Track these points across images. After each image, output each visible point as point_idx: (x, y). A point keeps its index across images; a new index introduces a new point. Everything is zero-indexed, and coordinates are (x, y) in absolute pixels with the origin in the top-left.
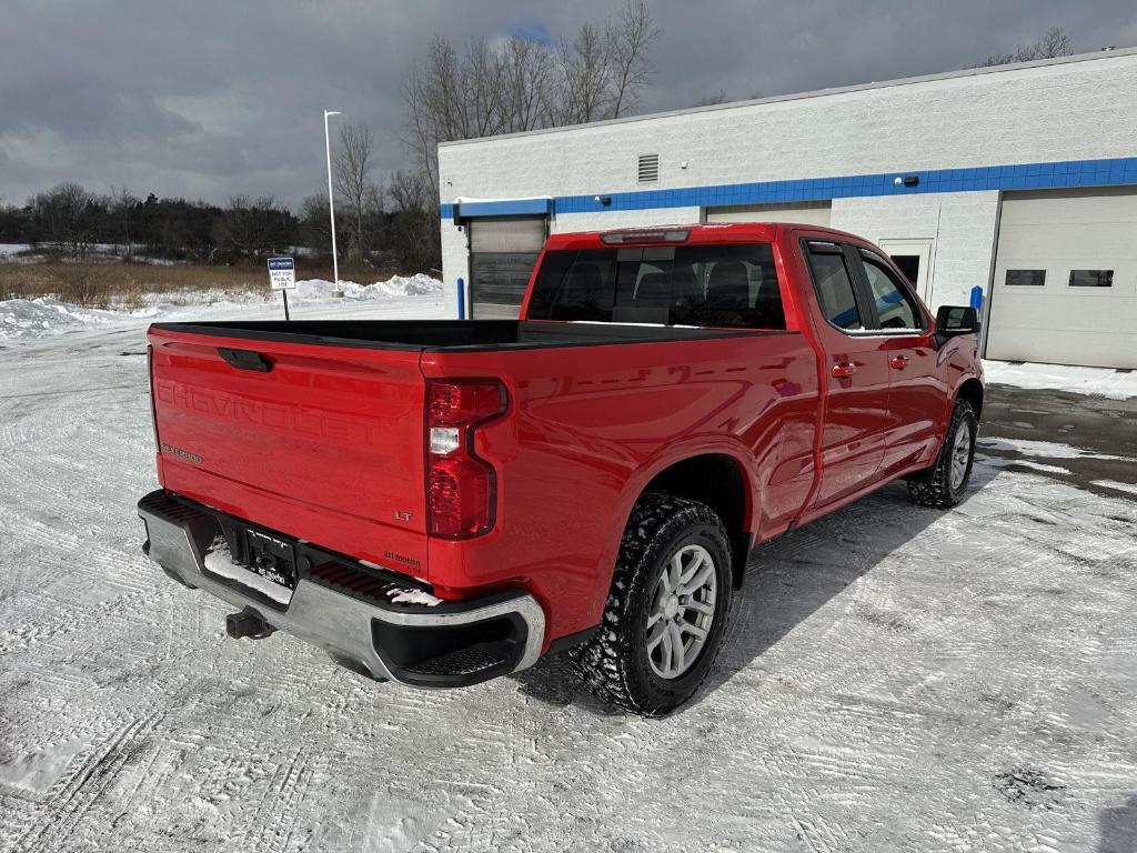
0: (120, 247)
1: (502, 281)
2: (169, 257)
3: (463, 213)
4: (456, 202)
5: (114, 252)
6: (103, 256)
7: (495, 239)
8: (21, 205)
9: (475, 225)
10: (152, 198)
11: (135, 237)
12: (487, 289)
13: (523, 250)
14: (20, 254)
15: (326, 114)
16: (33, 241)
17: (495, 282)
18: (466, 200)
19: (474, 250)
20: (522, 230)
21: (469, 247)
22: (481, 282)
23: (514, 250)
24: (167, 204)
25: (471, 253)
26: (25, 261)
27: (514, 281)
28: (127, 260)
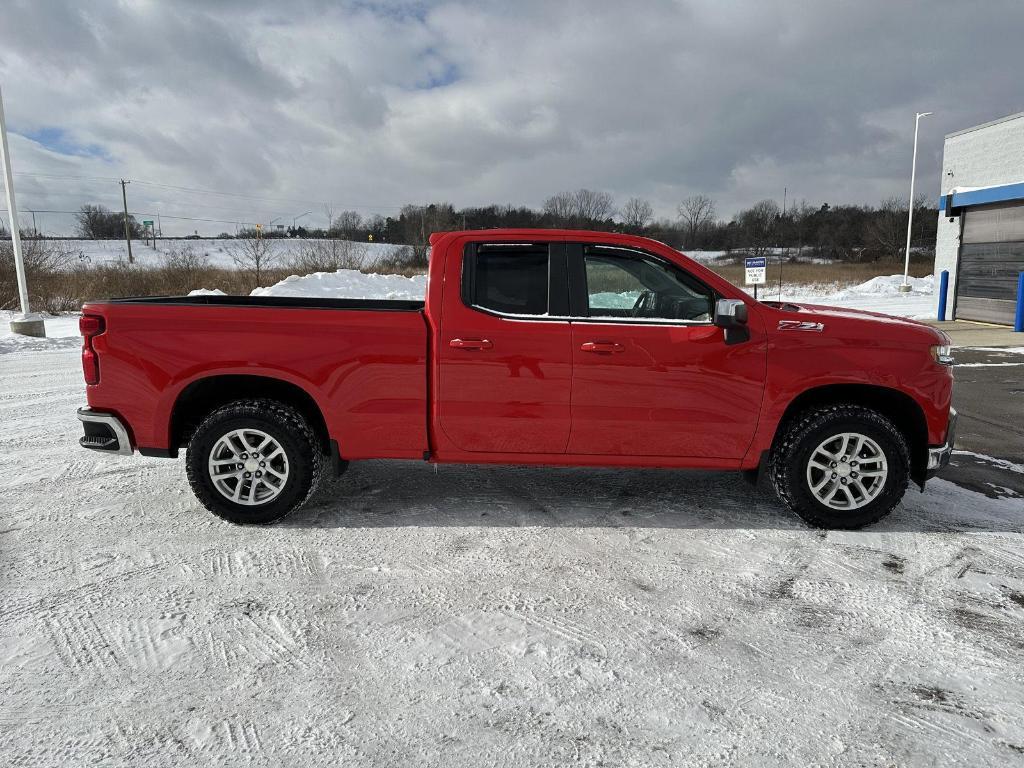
0: (792, 249)
1: (988, 273)
2: (829, 257)
3: (956, 204)
4: (951, 193)
5: (786, 255)
6: (777, 258)
7: (987, 228)
8: (728, 221)
9: (969, 215)
10: (826, 206)
11: (806, 241)
12: (973, 281)
13: (1012, 238)
14: (719, 258)
15: (918, 116)
16: (728, 249)
17: (981, 274)
18: (960, 190)
19: (964, 241)
20: (1015, 217)
21: (961, 237)
22: (967, 274)
23: (1004, 239)
24: (838, 211)
25: (961, 244)
26: (721, 263)
27: (1001, 272)
28: (793, 261)
